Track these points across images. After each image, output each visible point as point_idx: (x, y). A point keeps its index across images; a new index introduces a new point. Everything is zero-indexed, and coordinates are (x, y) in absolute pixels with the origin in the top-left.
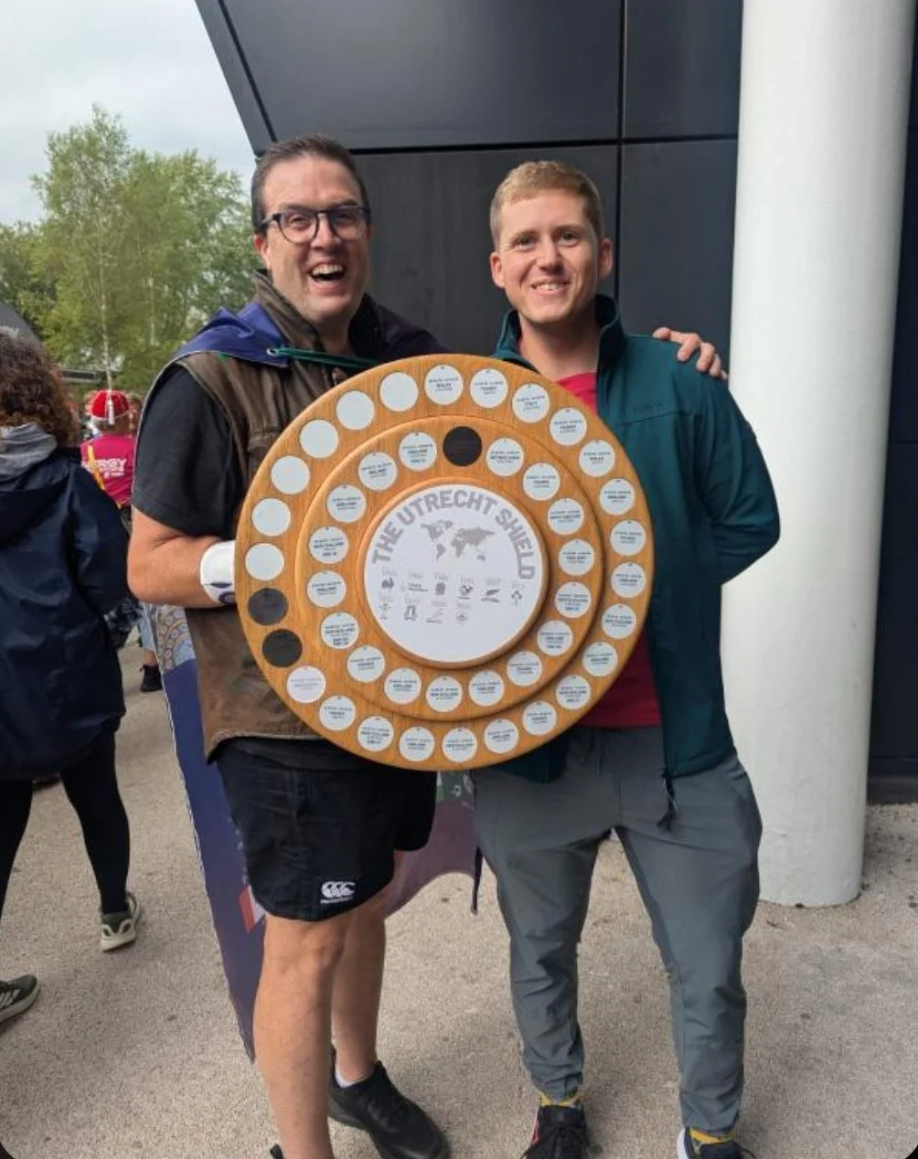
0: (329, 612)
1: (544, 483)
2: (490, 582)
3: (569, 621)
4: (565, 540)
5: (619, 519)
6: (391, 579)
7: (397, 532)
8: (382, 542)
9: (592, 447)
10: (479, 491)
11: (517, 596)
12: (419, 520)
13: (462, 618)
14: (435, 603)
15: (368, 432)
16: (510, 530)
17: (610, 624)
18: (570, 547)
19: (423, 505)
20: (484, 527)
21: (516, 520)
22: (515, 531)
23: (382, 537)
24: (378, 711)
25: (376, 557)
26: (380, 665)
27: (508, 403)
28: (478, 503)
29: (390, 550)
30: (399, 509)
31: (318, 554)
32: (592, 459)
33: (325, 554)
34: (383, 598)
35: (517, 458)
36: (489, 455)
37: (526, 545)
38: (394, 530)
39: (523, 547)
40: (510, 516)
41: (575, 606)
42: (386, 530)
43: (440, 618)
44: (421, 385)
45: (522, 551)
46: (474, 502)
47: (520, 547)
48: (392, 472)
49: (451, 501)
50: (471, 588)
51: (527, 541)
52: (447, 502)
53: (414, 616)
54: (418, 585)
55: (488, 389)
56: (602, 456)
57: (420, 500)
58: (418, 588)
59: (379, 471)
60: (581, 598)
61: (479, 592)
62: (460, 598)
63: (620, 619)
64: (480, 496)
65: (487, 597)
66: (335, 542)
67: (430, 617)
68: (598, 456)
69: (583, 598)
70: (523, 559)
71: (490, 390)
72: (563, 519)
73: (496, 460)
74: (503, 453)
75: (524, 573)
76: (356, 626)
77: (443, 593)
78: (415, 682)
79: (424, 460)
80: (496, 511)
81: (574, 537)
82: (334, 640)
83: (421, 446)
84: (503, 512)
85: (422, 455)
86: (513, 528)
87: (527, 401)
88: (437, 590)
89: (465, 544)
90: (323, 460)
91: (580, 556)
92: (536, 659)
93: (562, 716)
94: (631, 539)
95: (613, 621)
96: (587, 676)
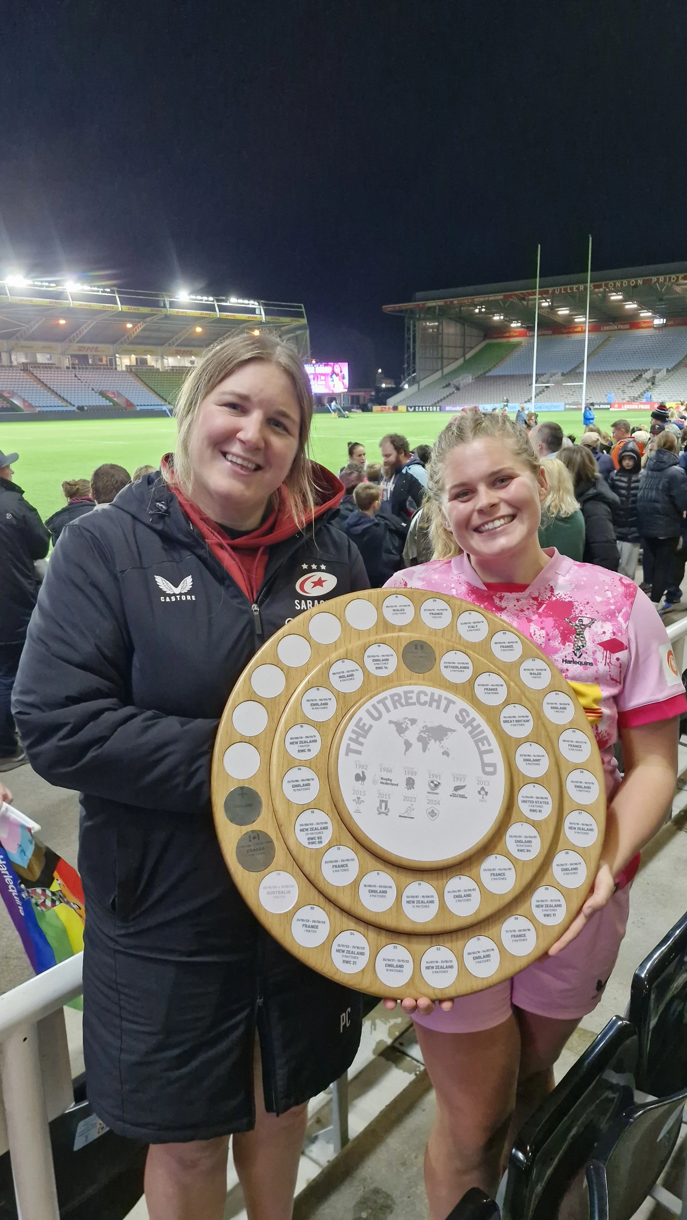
0: (304, 808)
1: (492, 690)
2: (456, 777)
3: (534, 824)
4: (519, 742)
5: (564, 728)
6: (363, 773)
7: (366, 728)
8: (354, 736)
9: (528, 664)
10: (438, 692)
11: (483, 792)
12: (386, 717)
13: (433, 814)
14: (406, 798)
15: (336, 645)
16: (469, 728)
17: (574, 831)
18: (525, 749)
19: (389, 702)
20: (446, 725)
21: (474, 719)
22: (475, 728)
23: (354, 732)
24: (354, 923)
25: (349, 750)
26: (354, 868)
27: (453, 626)
28: (439, 702)
29: (362, 744)
30: (368, 705)
31: (293, 750)
32: (531, 674)
33: (299, 751)
34: (355, 792)
35: (468, 668)
36: (442, 665)
37: (485, 742)
38: (364, 725)
39: (483, 745)
40: (468, 715)
41: (538, 809)
42: (357, 725)
43: (413, 814)
44: (379, 608)
45: (483, 748)
46: (433, 701)
47: (480, 744)
48: (359, 677)
49: (414, 700)
51: (486, 738)
52: (410, 701)
53: (387, 811)
54: (389, 779)
55: (435, 614)
56: (539, 672)
57: (386, 698)
58: (388, 782)
59: (348, 676)
60: (542, 800)
61: (447, 788)
62: (428, 793)
63: (581, 826)
64: (440, 696)
65: (454, 792)
66: (308, 740)
67: (402, 812)
68: (536, 672)
69: (545, 800)
70: (484, 756)
71: (437, 614)
72: (515, 723)
73: (449, 669)
74: (454, 663)
75: (488, 769)
76: (330, 825)
77: (413, 788)
78: (390, 887)
79: (386, 668)
80: (454, 710)
81: (526, 740)
82: (309, 839)
83: (383, 656)
84: (462, 711)
85: (385, 663)
86: (472, 726)
87: (469, 625)
88: (407, 785)
89: (430, 740)
90: (297, 668)
91: (535, 758)
92: (509, 864)
93: (541, 932)
94: (577, 747)
95: (576, 828)
96: (561, 888)
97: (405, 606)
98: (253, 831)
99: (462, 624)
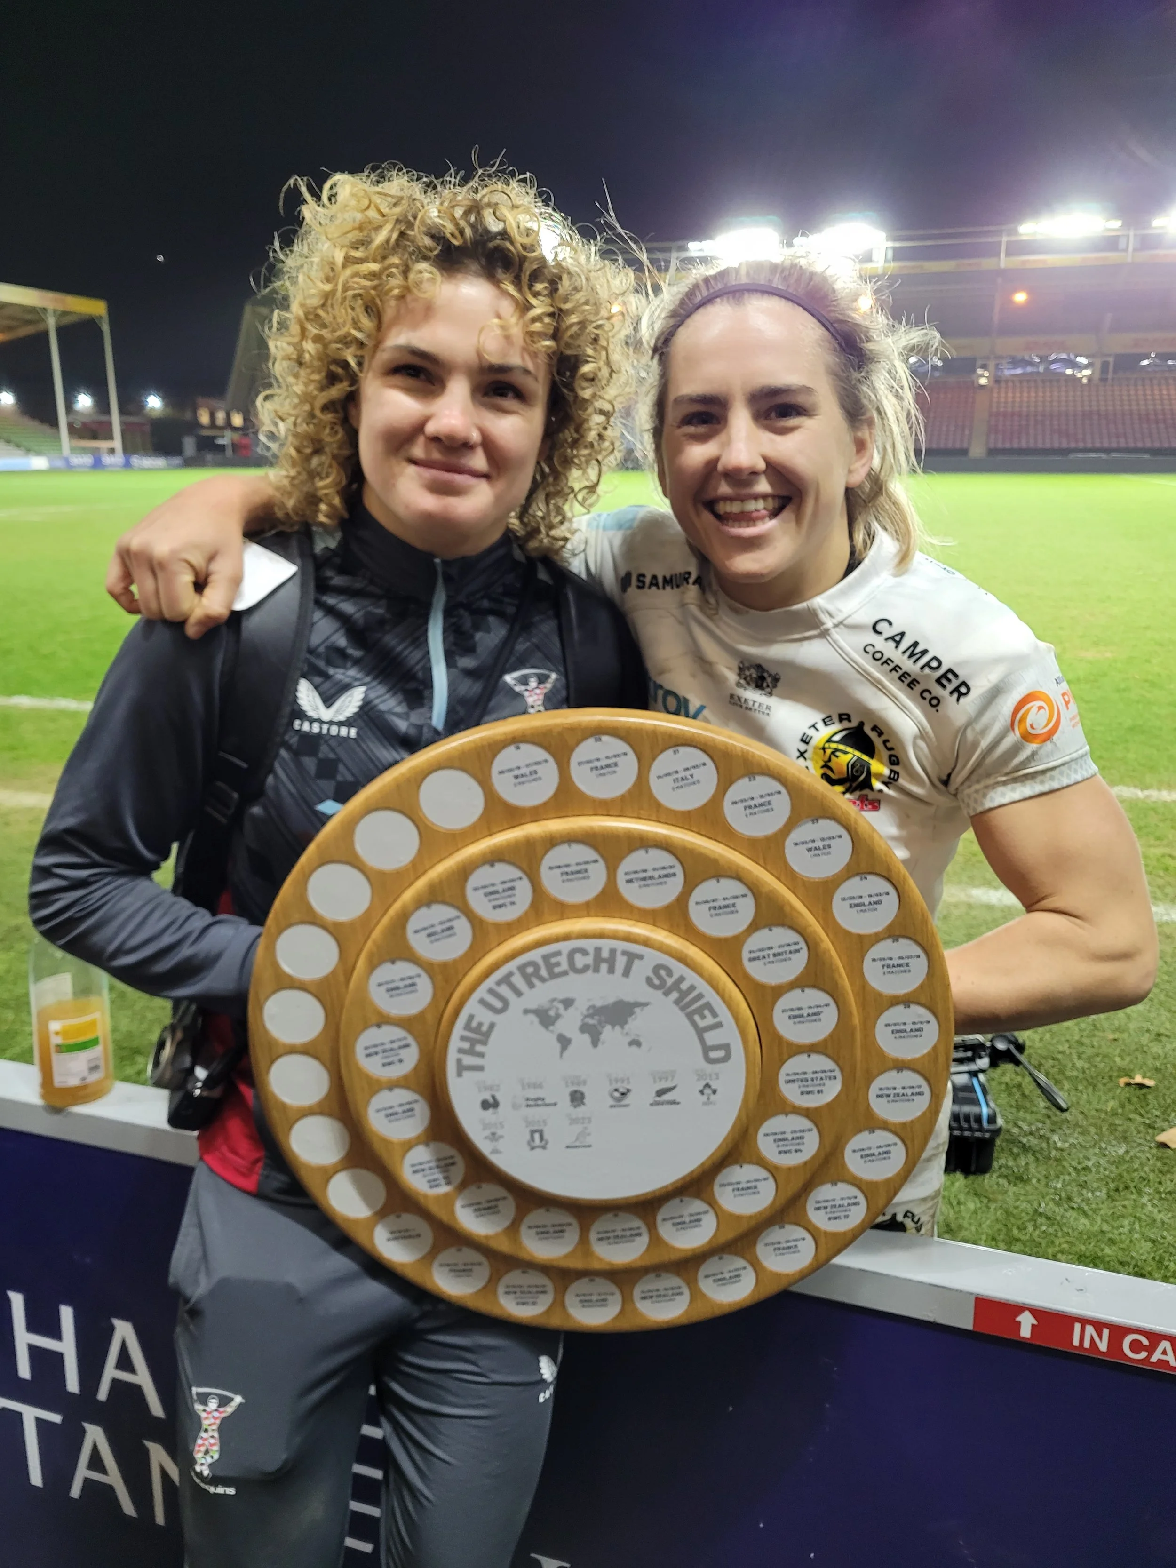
0: (406, 1146)
3: (807, 1113)
4: (778, 991)
5: (877, 938)
6: (493, 1097)
7: (485, 1029)
8: (467, 1045)
9: (804, 831)
11: (708, 1091)
12: (516, 1004)
14: (574, 1121)
16: (674, 995)
17: (884, 1100)
18: (791, 1000)
19: (518, 980)
20: (629, 998)
21: (681, 980)
22: (684, 994)
23: (463, 1038)
24: (520, 1267)
25: (462, 1069)
26: (508, 1207)
27: (641, 785)
29: (481, 1055)
30: (481, 992)
31: (372, 1066)
32: (809, 850)
33: (384, 1065)
34: (486, 1126)
35: (674, 875)
36: (621, 878)
37: (706, 1013)
38: (480, 1024)
39: (703, 1017)
40: (669, 974)
41: (816, 1089)
42: (468, 1027)
43: (589, 1140)
44: (485, 782)
45: (702, 1023)
46: (603, 962)
47: (697, 1018)
48: (464, 929)
50: (628, 1091)
51: (708, 1007)
52: (560, 969)
53: (543, 1143)
54: (539, 1099)
55: (602, 768)
56: (827, 843)
57: (514, 972)
58: (540, 1102)
59: (443, 931)
60: (823, 1075)
61: (642, 1094)
62: (612, 1106)
63: (901, 1091)
65: (658, 1099)
66: (395, 1045)
67: (570, 1141)
68: (820, 844)
69: (829, 1074)
70: (706, 1034)
71: (606, 768)
72: (772, 958)
73: (636, 885)
74: (645, 871)
75: (713, 1055)
76: (458, 1159)
77: (583, 1104)
78: (569, 1226)
79: (513, 903)
80: (643, 969)
81: (794, 985)
82: (429, 1181)
83: (504, 883)
84: (660, 970)
85: (510, 896)
86: (679, 991)
87: (675, 776)
88: (572, 1101)
89: (603, 1027)
90: (352, 924)
91: (811, 1011)
92: (764, 1173)
93: (822, 1240)
94: (901, 966)
95: (889, 1096)
96: (856, 1183)
97: (537, 763)
99: (659, 777)
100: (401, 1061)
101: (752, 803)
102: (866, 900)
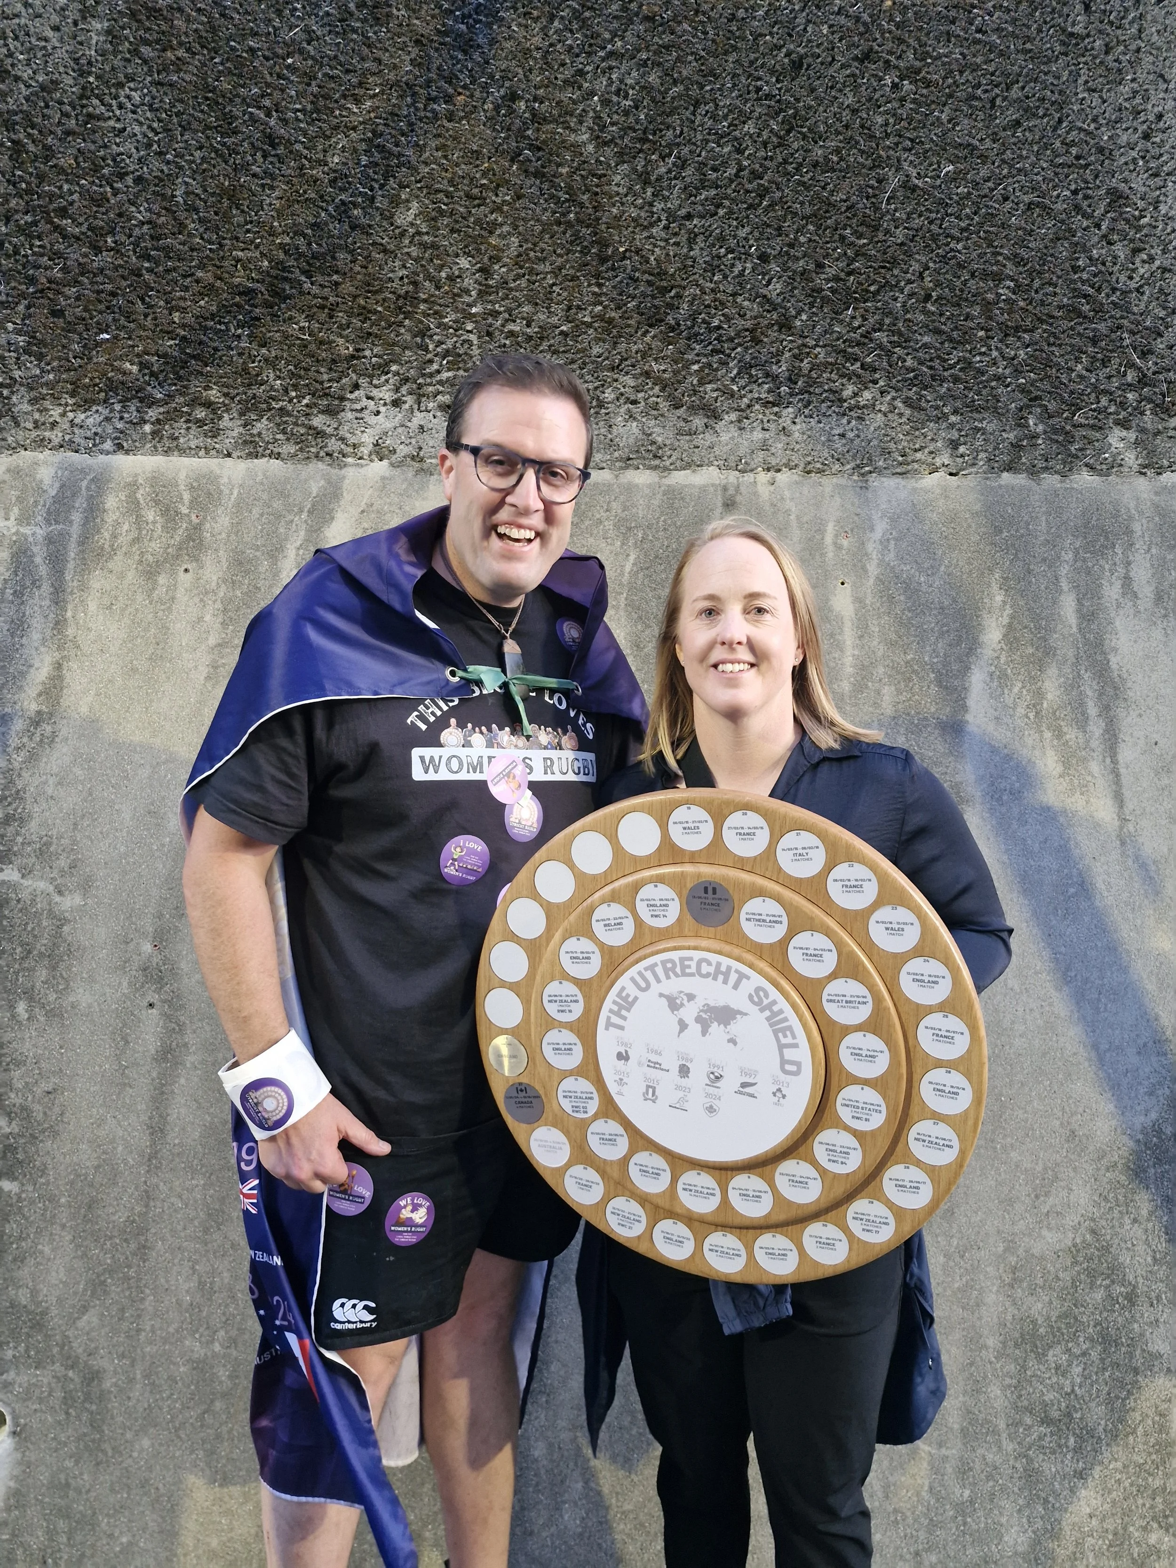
0: (566, 1074)
1: (815, 956)
2: (743, 1072)
3: (855, 1133)
4: (847, 1030)
5: (930, 1010)
6: (626, 1052)
7: (630, 999)
8: (616, 1008)
9: (885, 913)
10: (726, 961)
11: (779, 1095)
12: (655, 988)
13: (711, 1109)
14: (678, 1087)
15: (604, 879)
16: (767, 1013)
17: (920, 1143)
18: (855, 1040)
19: (659, 970)
20: (734, 1005)
21: (774, 1002)
22: (775, 1014)
23: (614, 1002)
24: (628, 1193)
26: (623, 1144)
27: (770, 852)
28: (727, 975)
29: (625, 1018)
30: (633, 972)
31: (552, 1009)
32: (887, 929)
33: (558, 1011)
34: (617, 1072)
35: (781, 922)
36: (743, 916)
37: (788, 1033)
38: (628, 995)
39: (785, 1036)
40: (767, 996)
41: (865, 1117)
42: (619, 995)
43: (686, 1106)
44: (664, 826)
45: (784, 1041)
46: (721, 974)
47: (780, 1035)
48: (629, 926)
49: (693, 969)
50: (721, 1076)
51: (790, 1028)
52: (688, 971)
53: (654, 1098)
54: (657, 1063)
55: (744, 834)
56: (901, 926)
57: (656, 965)
58: (657, 1066)
59: (615, 924)
60: (871, 1107)
61: (731, 1082)
62: (706, 1084)
63: (935, 1140)
64: (729, 968)
65: (741, 1090)
66: (569, 999)
67: (673, 1102)
68: (896, 926)
69: (876, 1107)
70: (785, 1050)
71: (747, 835)
72: (844, 1004)
73: (752, 923)
74: (760, 915)
75: (788, 1067)
76: (595, 1095)
77: (687, 1077)
78: (664, 1170)
79: (665, 916)
80: (748, 987)
81: (859, 1028)
82: (572, 1107)
83: (661, 900)
84: (758, 989)
85: (663, 910)
86: (771, 1011)
87: (795, 851)
88: (680, 1072)
89: (712, 1022)
90: (558, 905)
91: (869, 1053)
92: (813, 1173)
93: (855, 1246)
94: (947, 1038)
95: (924, 1141)
96: (890, 1205)
97: (701, 822)
98: (520, 1084)
99: (784, 850)
100: (570, 1011)
101: (848, 883)
102: (926, 979)
